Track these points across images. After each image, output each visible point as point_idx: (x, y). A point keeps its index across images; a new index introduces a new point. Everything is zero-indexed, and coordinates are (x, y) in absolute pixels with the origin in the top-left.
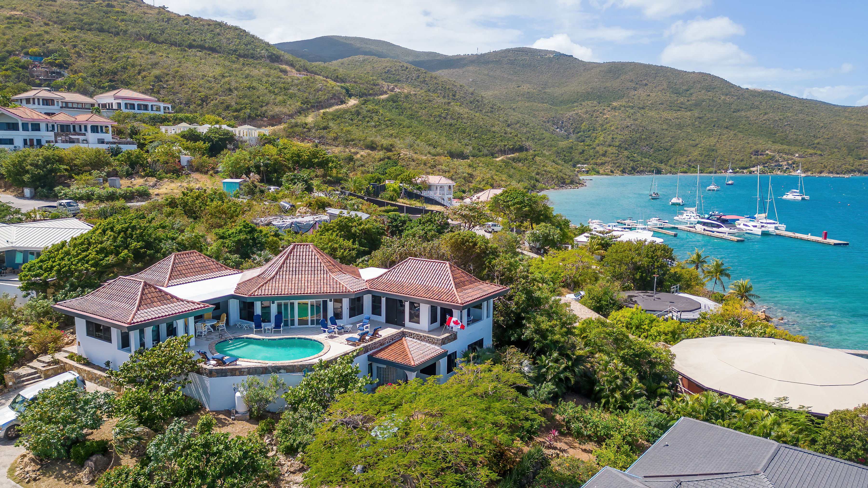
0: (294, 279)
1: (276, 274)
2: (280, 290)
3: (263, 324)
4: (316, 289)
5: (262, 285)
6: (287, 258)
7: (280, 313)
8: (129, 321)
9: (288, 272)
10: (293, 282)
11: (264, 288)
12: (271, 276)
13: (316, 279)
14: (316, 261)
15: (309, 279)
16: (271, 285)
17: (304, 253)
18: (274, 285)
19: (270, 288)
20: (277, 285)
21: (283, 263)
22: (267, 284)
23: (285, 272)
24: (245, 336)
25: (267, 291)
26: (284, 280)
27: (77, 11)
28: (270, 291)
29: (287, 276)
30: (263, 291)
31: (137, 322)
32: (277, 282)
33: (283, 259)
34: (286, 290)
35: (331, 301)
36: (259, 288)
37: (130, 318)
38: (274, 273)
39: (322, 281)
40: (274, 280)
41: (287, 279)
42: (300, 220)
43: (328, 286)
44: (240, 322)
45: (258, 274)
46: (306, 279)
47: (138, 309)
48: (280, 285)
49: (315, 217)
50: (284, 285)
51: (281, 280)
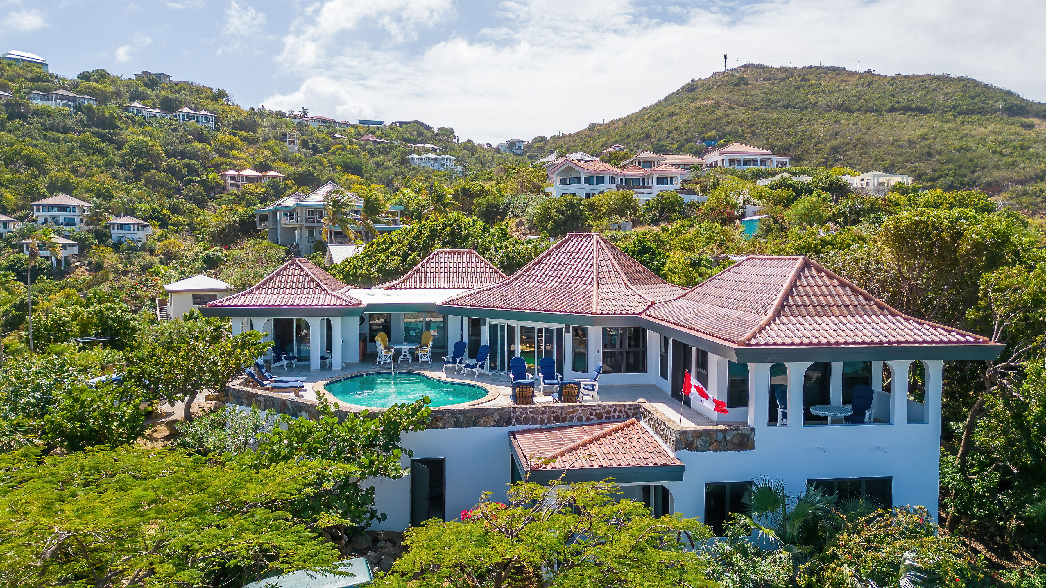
1: (517, 278)
5: (478, 293)
6: (547, 256)
9: (534, 278)
11: (476, 296)
12: (508, 282)
13: (564, 290)
14: (586, 262)
15: (555, 290)
17: (578, 249)
19: (483, 297)
21: (537, 263)
22: (488, 292)
23: (529, 278)
25: (473, 300)
27: (767, 91)
29: (528, 284)
30: (469, 300)
35: (567, 331)
36: (469, 296)
46: (550, 290)
47: (251, 292)
51: (514, 288)
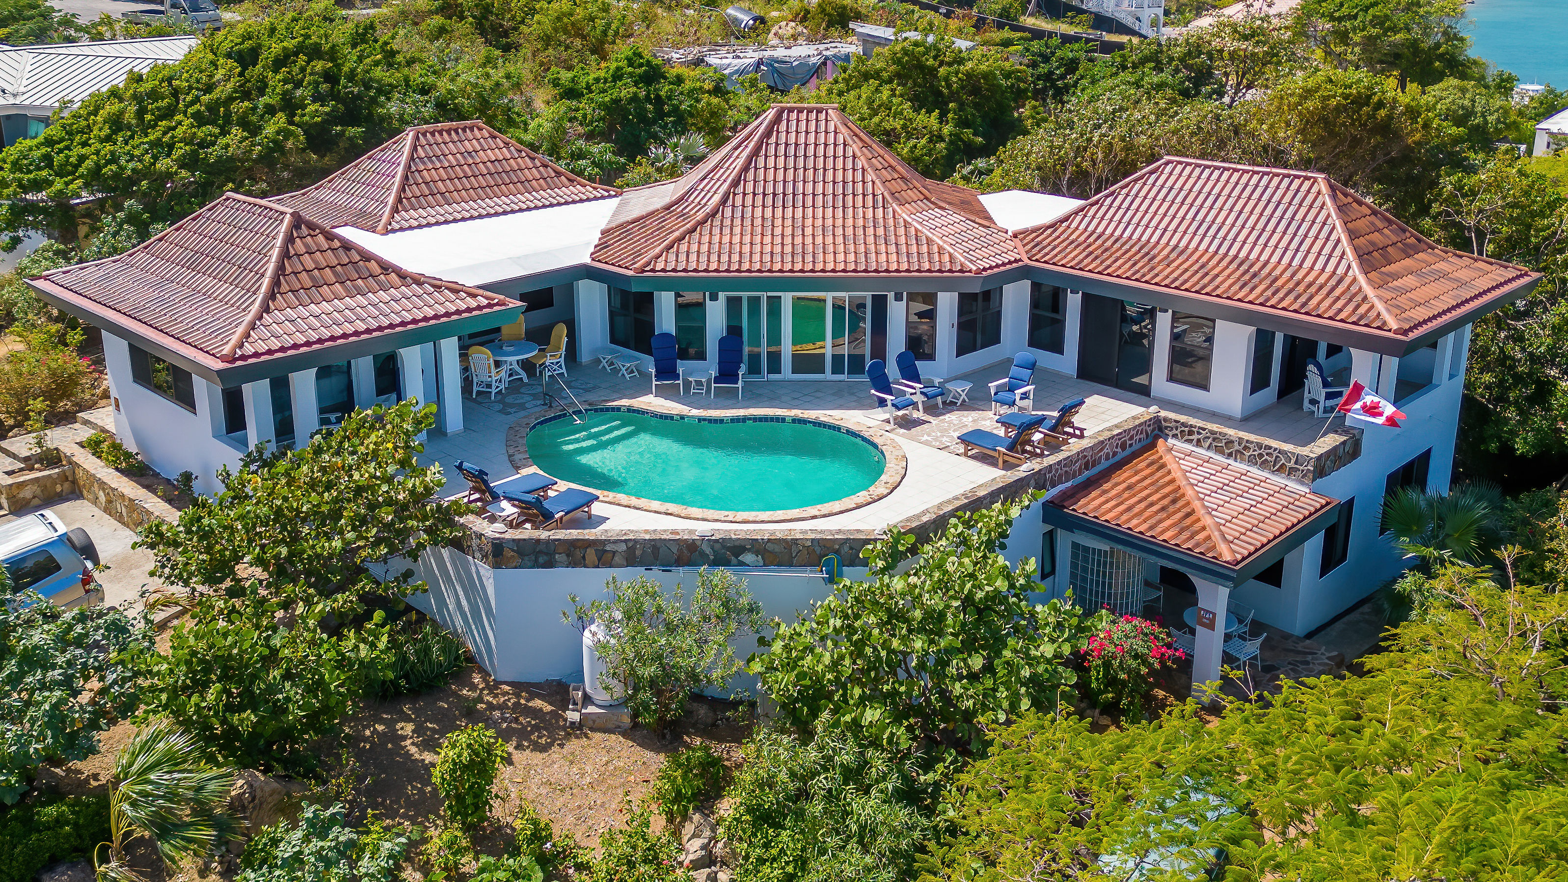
0: (778, 222)
1: (724, 201)
2: (735, 258)
3: (682, 366)
4: (851, 257)
5: (681, 239)
6: (756, 152)
7: (734, 331)
8: (227, 350)
9: (759, 199)
10: (778, 231)
11: (684, 247)
12: (708, 209)
13: (850, 222)
14: (849, 165)
15: (829, 222)
16: (705, 239)
17: (812, 136)
18: (716, 239)
19: (704, 248)
20: (726, 239)
21: (745, 169)
22: (696, 235)
23: (749, 199)
24: (625, 402)
25: (693, 257)
26: (748, 222)
28: (703, 258)
29: (758, 212)
30: (682, 257)
31: (256, 355)
32: (726, 231)
33: (745, 155)
34: (756, 258)
35: (898, 297)
36: (669, 248)
37: (235, 338)
38: (717, 198)
39: (870, 231)
40: (717, 222)
41: (758, 222)
42: (780, 53)
43: (892, 249)
44: (613, 352)
45: (667, 200)
46: (819, 222)
47: (266, 309)
48: (736, 239)
49: (822, 47)
50: (747, 239)
51: (738, 222)
